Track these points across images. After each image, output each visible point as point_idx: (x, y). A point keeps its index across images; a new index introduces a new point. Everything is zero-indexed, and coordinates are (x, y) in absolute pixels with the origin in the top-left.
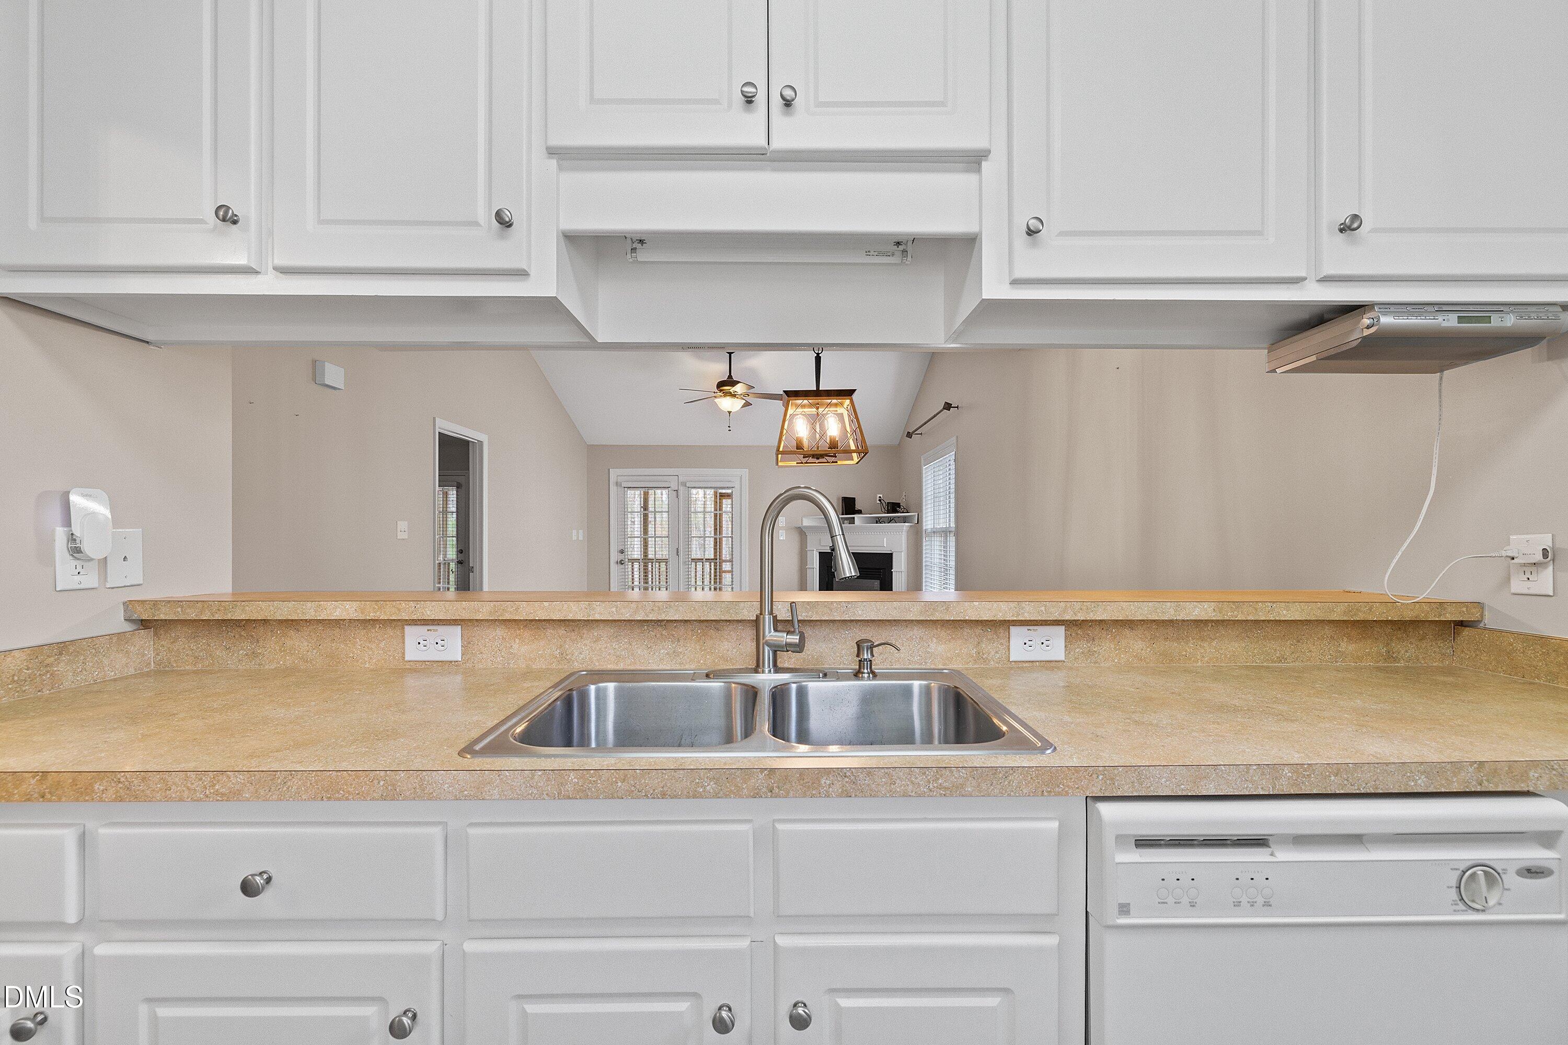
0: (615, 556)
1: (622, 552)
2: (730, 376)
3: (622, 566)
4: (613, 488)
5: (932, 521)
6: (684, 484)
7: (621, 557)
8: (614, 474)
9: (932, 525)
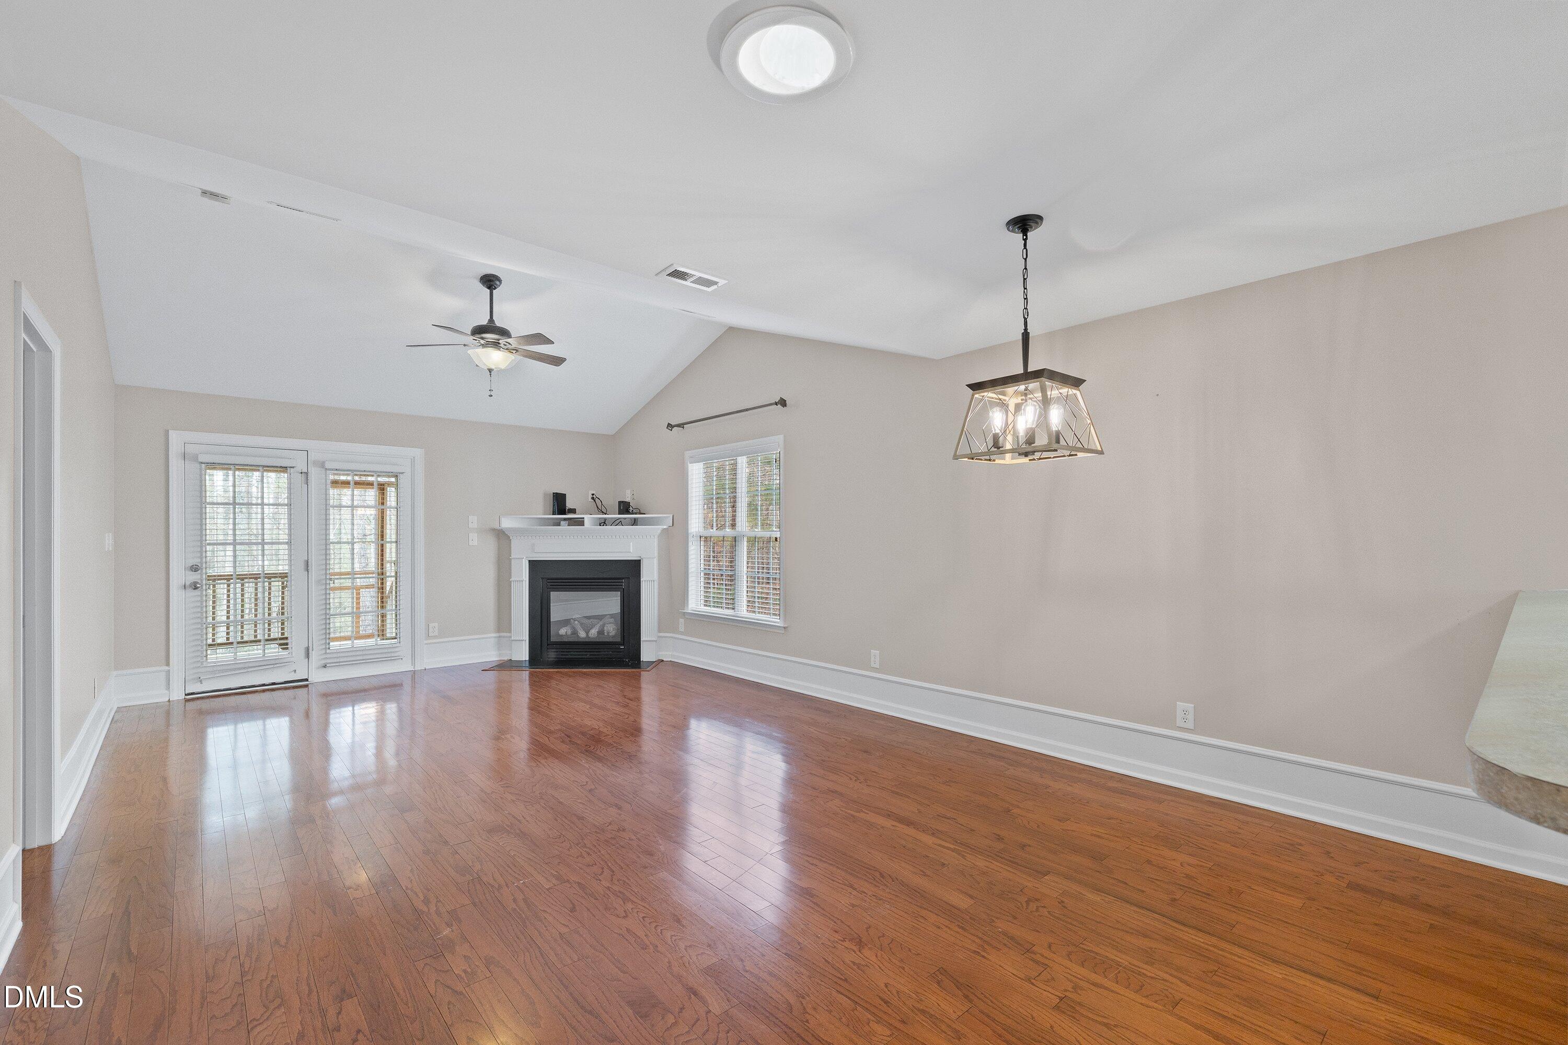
0: (179, 576)
1: (195, 569)
2: (491, 320)
3: (197, 592)
4: (176, 465)
5: (697, 524)
6: (322, 465)
7: (193, 577)
8: (176, 439)
9: (697, 528)
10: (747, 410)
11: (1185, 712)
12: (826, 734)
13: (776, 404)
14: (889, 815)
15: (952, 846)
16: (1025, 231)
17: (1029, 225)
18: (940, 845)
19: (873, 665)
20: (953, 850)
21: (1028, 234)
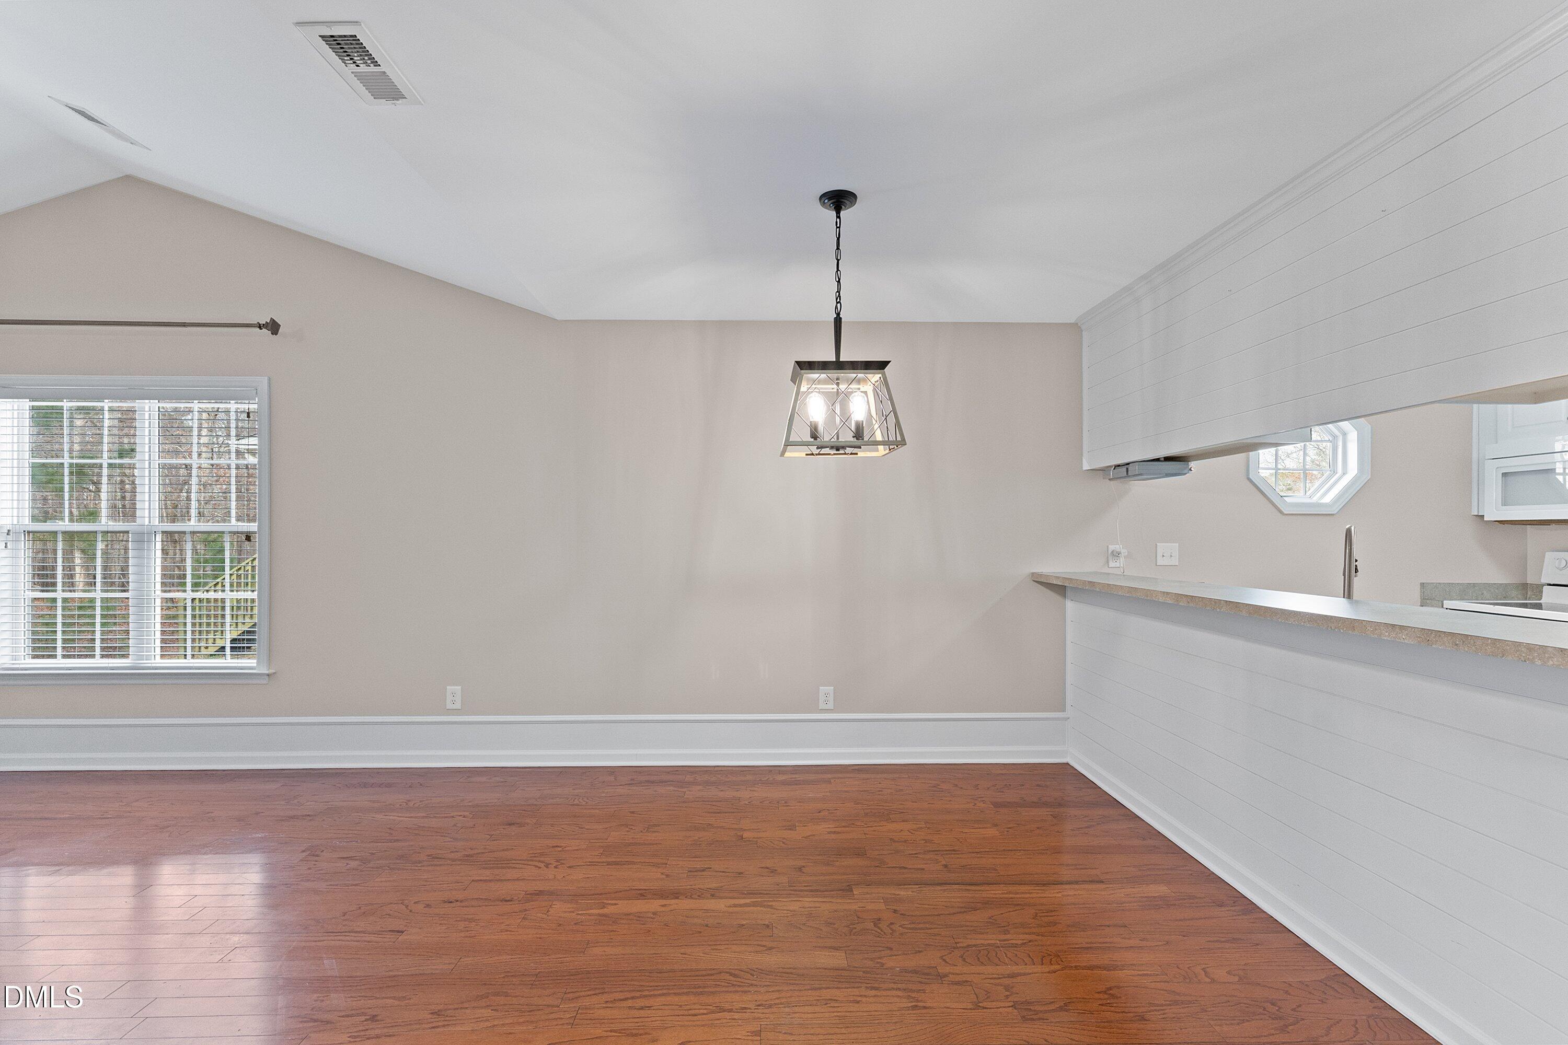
10: (184, 325)
11: (826, 695)
12: (423, 817)
13: (260, 326)
14: (642, 895)
15: (748, 901)
16: (838, 210)
17: (842, 202)
18: (735, 906)
19: (450, 706)
20: (754, 904)
21: (842, 213)
